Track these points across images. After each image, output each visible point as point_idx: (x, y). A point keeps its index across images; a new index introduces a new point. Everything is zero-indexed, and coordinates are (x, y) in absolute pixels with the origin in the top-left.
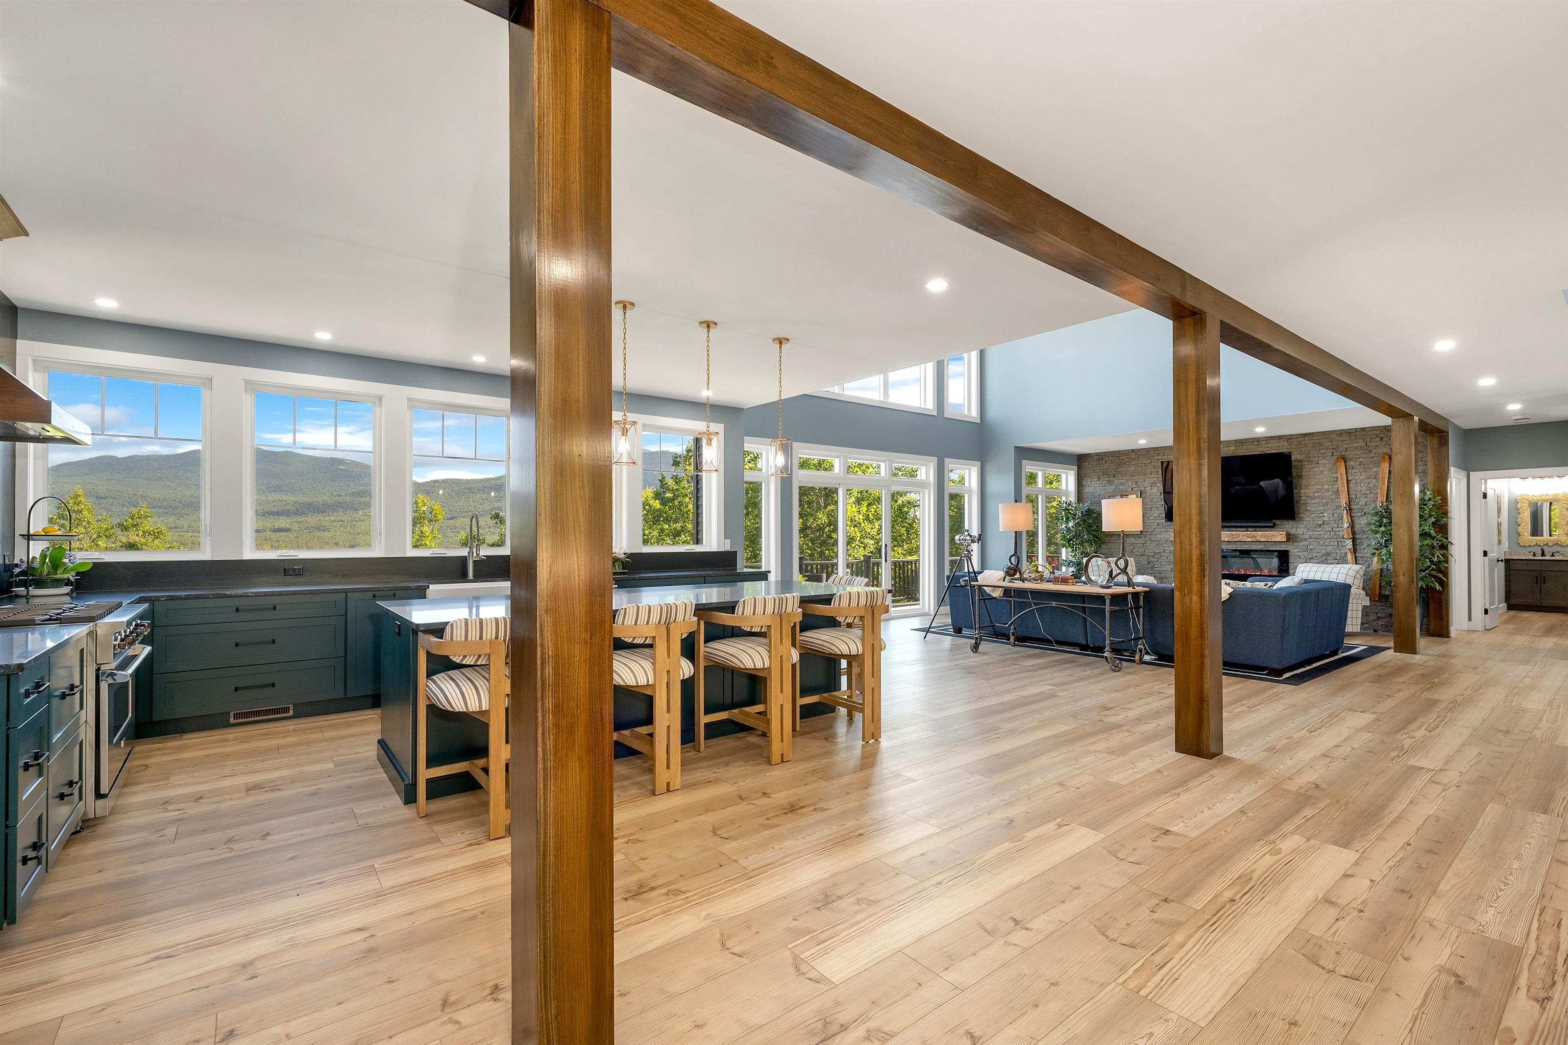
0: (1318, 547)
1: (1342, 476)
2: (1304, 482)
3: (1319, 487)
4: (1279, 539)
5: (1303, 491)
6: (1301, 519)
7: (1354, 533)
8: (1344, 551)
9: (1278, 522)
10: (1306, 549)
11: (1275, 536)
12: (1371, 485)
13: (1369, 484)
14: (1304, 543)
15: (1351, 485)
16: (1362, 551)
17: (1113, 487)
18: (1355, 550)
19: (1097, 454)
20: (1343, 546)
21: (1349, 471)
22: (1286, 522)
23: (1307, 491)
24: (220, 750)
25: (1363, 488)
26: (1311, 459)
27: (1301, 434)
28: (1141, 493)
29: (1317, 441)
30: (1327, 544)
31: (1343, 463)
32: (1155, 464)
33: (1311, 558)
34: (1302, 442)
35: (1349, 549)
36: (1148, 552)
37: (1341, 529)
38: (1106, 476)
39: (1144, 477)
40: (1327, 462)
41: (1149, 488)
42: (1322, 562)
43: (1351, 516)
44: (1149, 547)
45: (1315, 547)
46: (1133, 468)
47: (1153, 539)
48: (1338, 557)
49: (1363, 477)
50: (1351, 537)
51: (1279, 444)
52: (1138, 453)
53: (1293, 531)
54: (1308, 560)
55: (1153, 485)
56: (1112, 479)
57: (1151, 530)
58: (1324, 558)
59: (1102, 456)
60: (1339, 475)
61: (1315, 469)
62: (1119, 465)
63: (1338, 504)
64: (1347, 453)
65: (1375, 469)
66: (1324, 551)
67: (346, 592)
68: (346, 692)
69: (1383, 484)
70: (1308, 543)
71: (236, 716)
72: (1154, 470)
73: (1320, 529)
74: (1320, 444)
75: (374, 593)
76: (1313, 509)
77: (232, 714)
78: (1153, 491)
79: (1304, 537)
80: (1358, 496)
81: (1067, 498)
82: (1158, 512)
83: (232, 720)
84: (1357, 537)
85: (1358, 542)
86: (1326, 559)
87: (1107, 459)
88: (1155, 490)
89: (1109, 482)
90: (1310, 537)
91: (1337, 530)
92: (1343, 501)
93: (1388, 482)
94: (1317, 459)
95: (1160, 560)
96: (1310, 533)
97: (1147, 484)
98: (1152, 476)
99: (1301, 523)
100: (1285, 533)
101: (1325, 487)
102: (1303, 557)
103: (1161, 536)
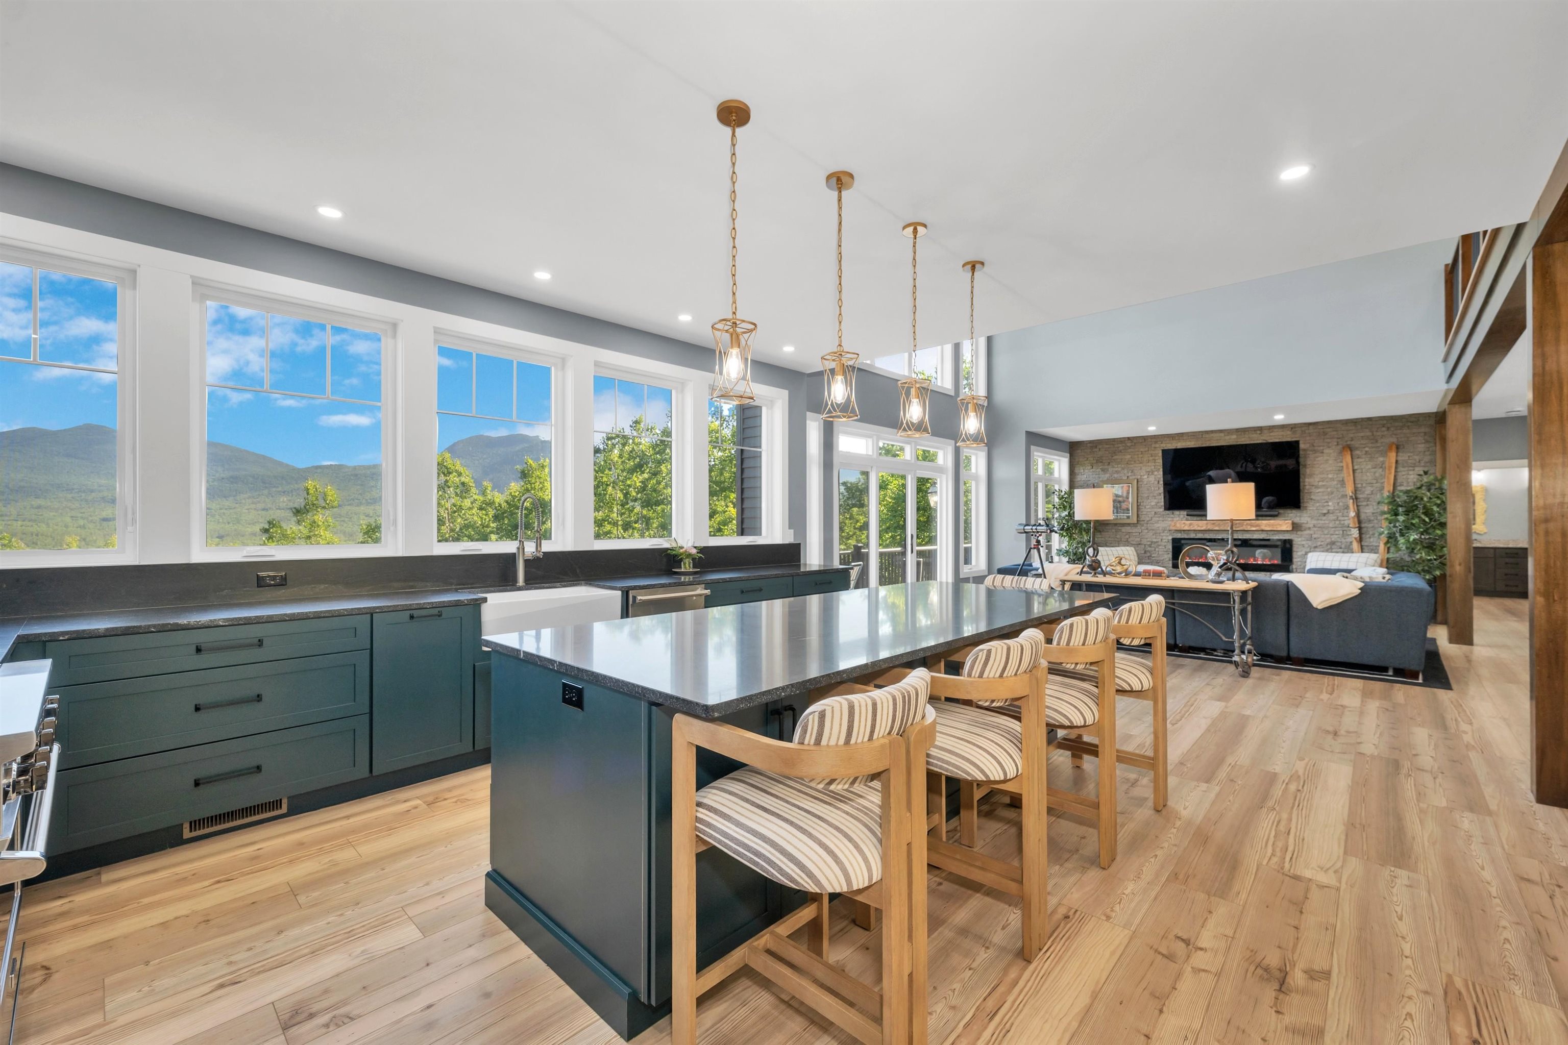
0: (1323, 536)
1: (1347, 465)
2: (1308, 471)
3: (1324, 476)
4: (1284, 528)
5: (1307, 480)
6: (1306, 508)
7: (1360, 522)
8: (1349, 540)
9: (1281, 511)
10: (1310, 538)
11: (1280, 525)
12: (1377, 475)
13: (1375, 473)
14: (1308, 532)
15: (1356, 475)
16: (1368, 540)
17: (1107, 476)
18: (1360, 540)
19: (1091, 442)
20: (1348, 535)
21: (1355, 461)
22: (1289, 511)
23: (1311, 480)
24: (183, 909)
25: (1369, 477)
26: (1316, 448)
27: (1305, 424)
28: (1137, 482)
29: (1322, 430)
30: (1332, 532)
31: (1349, 452)
32: (1152, 452)
33: (1316, 547)
34: (1307, 431)
35: (1356, 539)
36: (1144, 541)
37: (1346, 518)
38: (1100, 464)
39: (1141, 465)
40: (1331, 451)
41: (1146, 477)
42: (1327, 551)
43: (1357, 506)
44: (1146, 536)
45: (1319, 536)
46: (1129, 457)
47: (1149, 528)
48: (1343, 546)
49: (1370, 466)
50: (1357, 525)
51: (1282, 433)
52: (1135, 441)
53: (1297, 520)
54: (1315, 548)
55: (1150, 473)
56: (1106, 467)
57: (1148, 519)
58: (1329, 547)
59: (1095, 444)
60: (1344, 464)
61: (1319, 459)
62: (1114, 453)
63: (1343, 493)
64: (1352, 443)
65: (1381, 459)
66: (1328, 540)
67: (371, 612)
68: (371, 771)
69: (1390, 473)
70: (1311, 532)
71: (194, 825)
72: (1151, 458)
73: (1324, 518)
74: (1325, 434)
75: (411, 612)
76: (1317, 498)
77: (186, 826)
78: (1150, 479)
79: (1308, 526)
80: (1364, 485)
81: (1060, 486)
82: (1156, 501)
83: (187, 834)
84: (1363, 525)
85: (1364, 530)
86: (1331, 549)
87: (1100, 447)
88: (1152, 478)
89: (1103, 470)
90: (1314, 526)
91: (1342, 518)
92: (1349, 491)
93: (1396, 472)
94: (1321, 448)
95: (1157, 550)
96: (1314, 522)
97: (1143, 472)
98: (1150, 464)
99: (1305, 511)
100: (1290, 522)
101: (1330, 476)
102: (1307, 546)
103: (1159, 525)
